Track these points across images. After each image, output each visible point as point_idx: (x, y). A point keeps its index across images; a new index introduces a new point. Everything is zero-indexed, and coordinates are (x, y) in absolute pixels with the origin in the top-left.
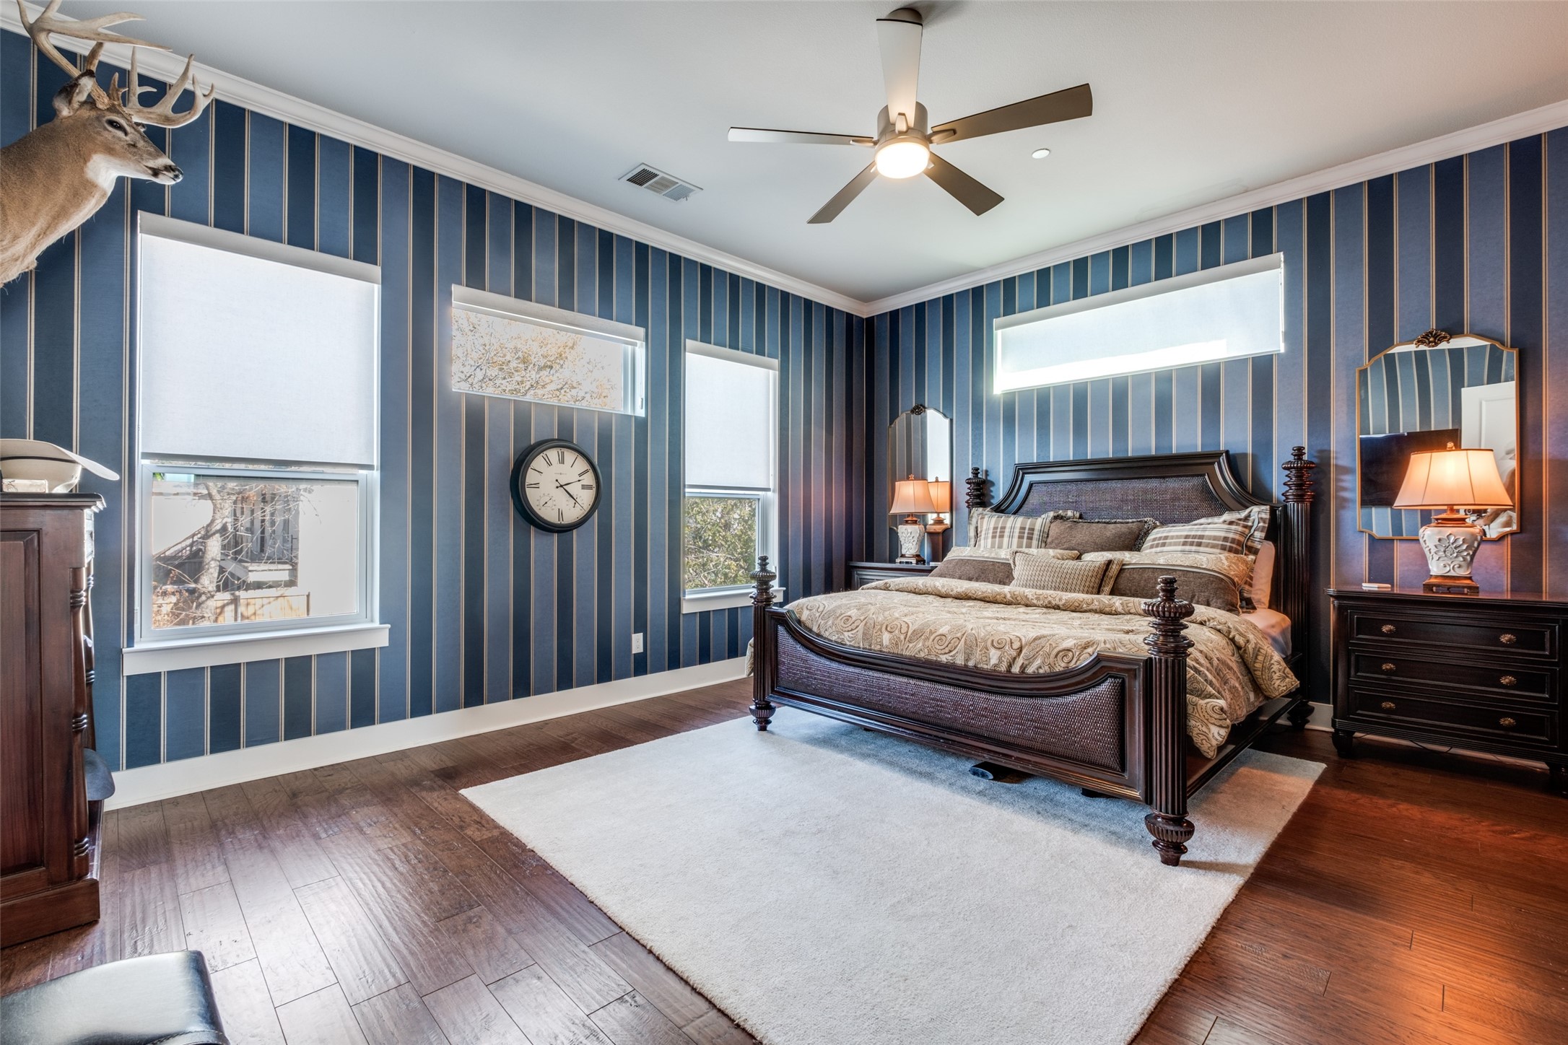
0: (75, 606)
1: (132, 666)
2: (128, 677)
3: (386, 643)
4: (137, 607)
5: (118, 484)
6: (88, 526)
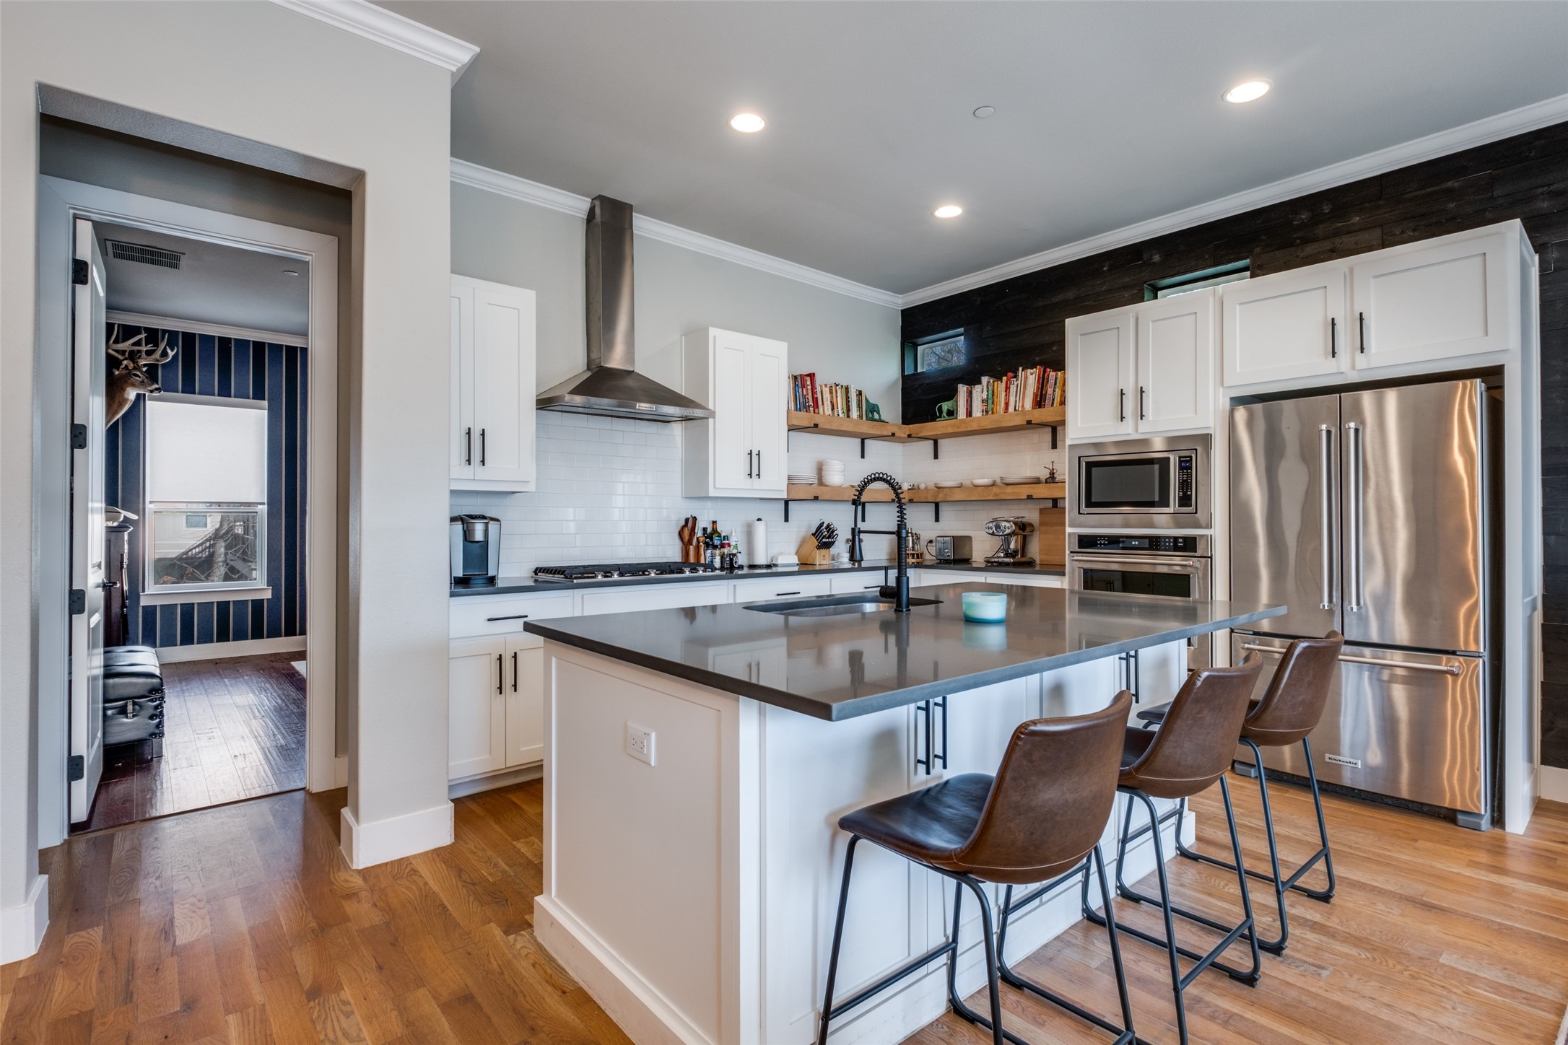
0: (122, 567)
1: (144, 602)
2: (143, 607)
3: (270, 596)
4: (146, 575)
5: (138, 520)
6: (126, 537)
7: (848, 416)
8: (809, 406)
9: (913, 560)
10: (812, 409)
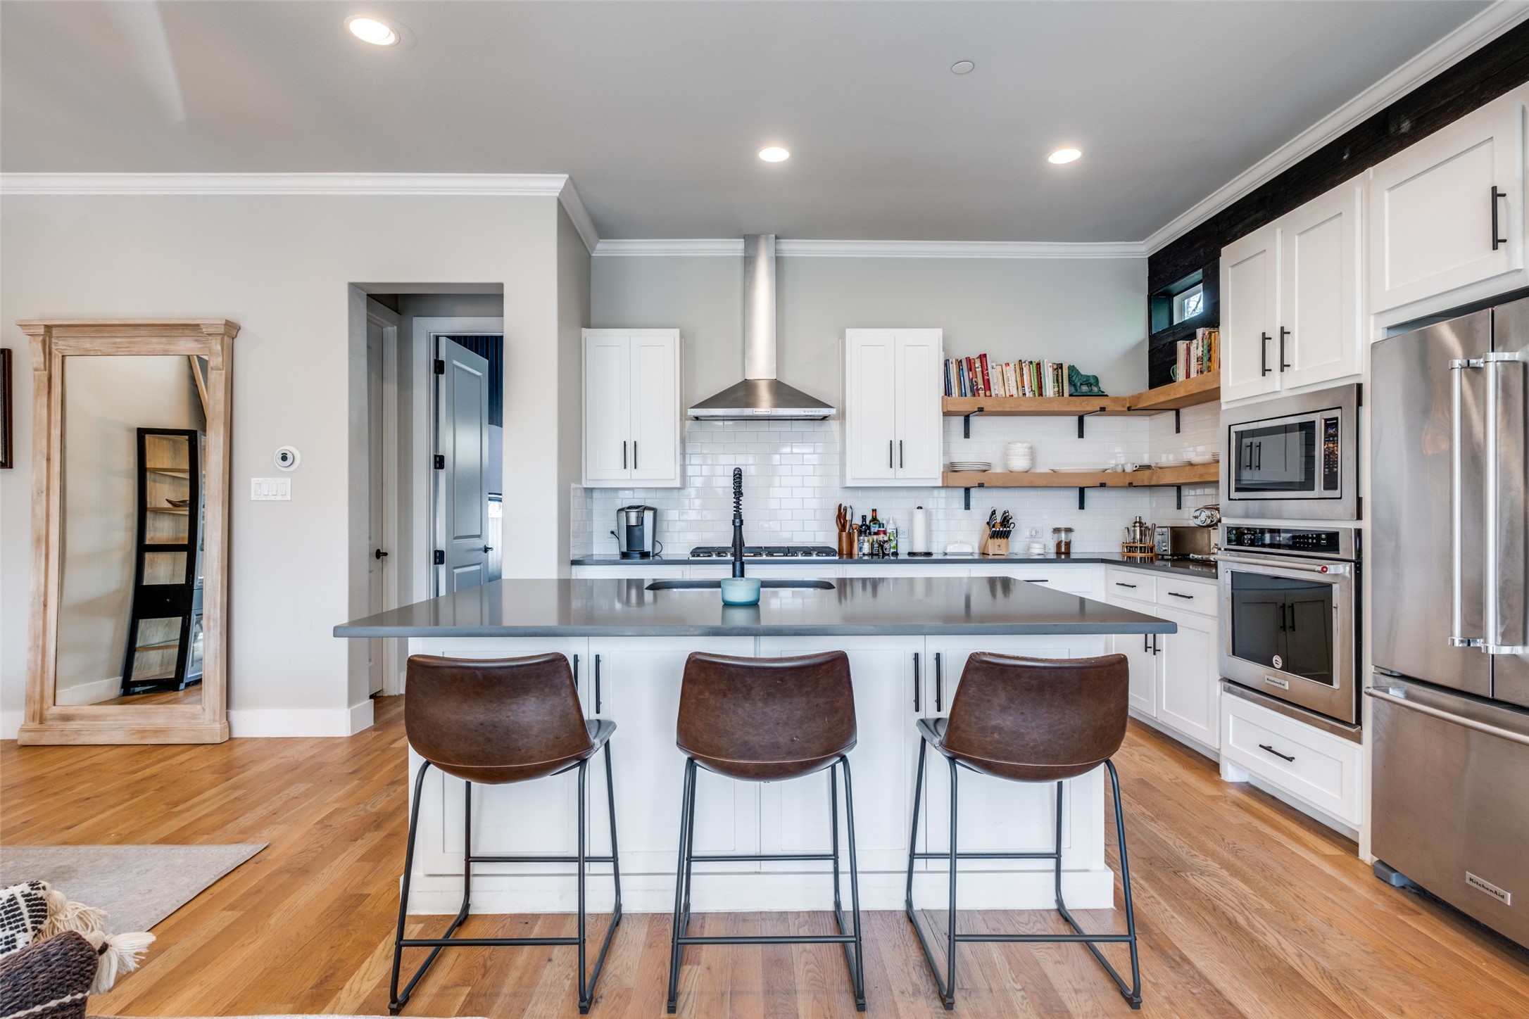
7: (1041, 394)
8: (978, 390)
9: (1143, 555)
10: (981, 392)
